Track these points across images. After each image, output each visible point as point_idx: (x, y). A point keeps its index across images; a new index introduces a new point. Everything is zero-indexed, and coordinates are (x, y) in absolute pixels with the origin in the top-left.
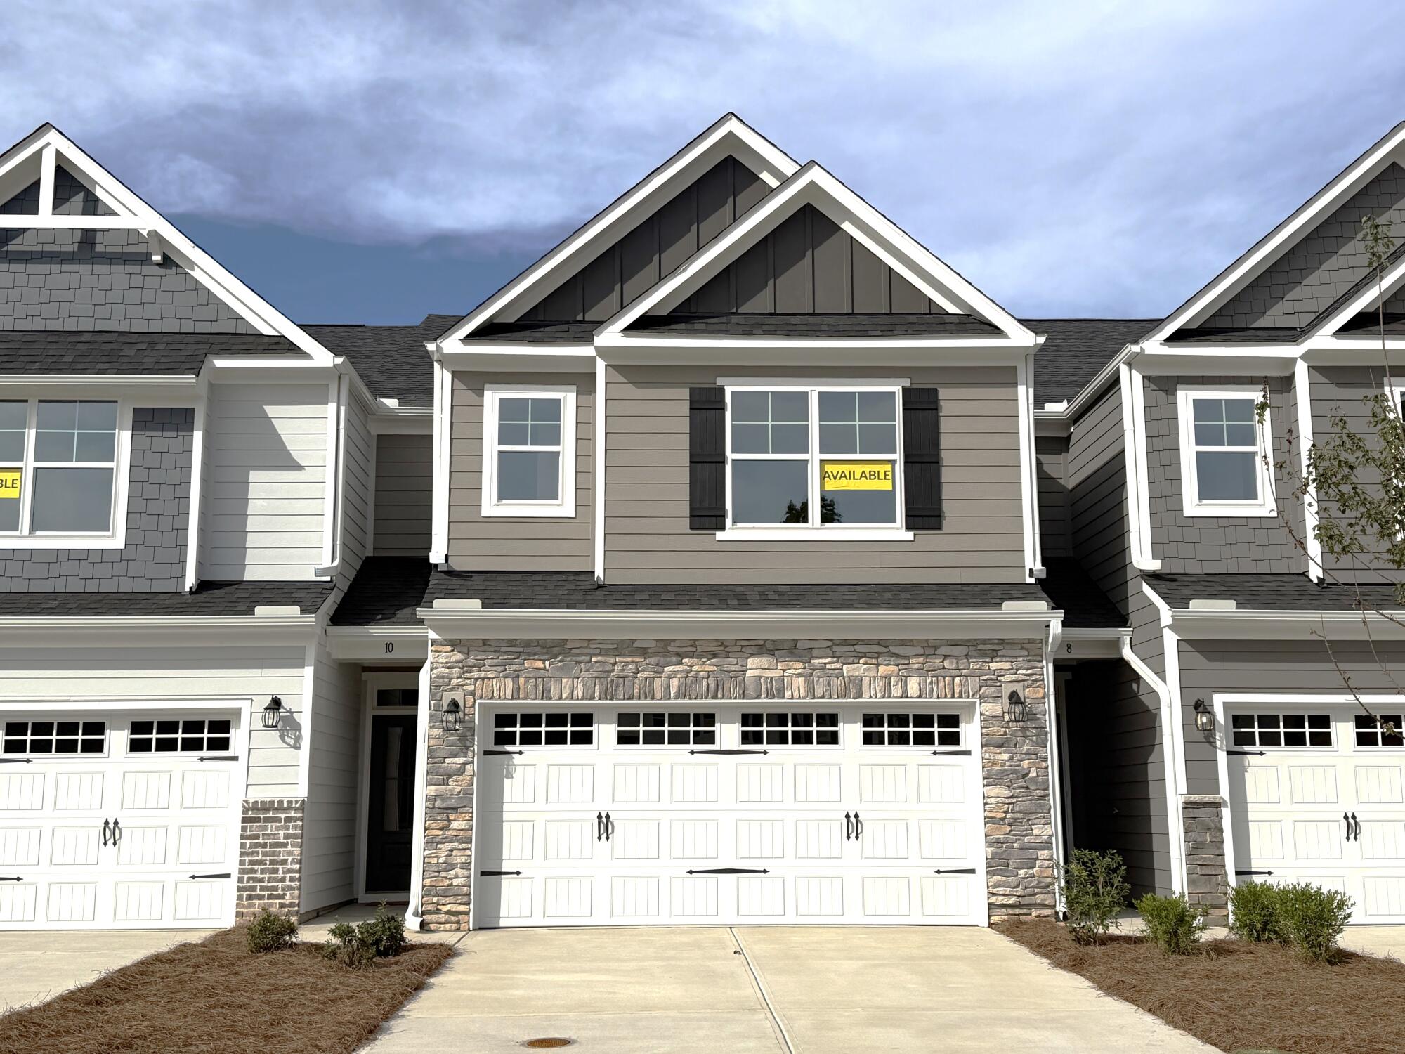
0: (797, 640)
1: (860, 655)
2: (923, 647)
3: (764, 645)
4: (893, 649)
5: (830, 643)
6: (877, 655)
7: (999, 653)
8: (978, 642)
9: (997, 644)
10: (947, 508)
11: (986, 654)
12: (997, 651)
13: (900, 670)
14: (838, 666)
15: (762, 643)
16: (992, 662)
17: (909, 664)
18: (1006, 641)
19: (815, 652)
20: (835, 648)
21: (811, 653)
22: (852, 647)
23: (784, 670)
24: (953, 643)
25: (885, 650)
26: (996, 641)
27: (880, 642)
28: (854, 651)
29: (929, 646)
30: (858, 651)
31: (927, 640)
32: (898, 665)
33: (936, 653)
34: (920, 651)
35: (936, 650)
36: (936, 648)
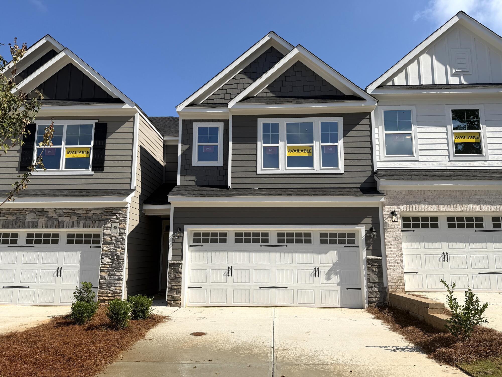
0: (44, 208)
1: (65, 213)
2: (86, 211)
3: (33, 210)
4: (76, 212)
5: (55, 209)
6: (70, 214)
7: (112, 213)
8: (105, 209)
9: (112, 210)
10: (106, 164)
11: (108, 213)
12: (111, 212)
13: (77, 219)
14: (57, 217)
15: (32, 209)
16: (110, 215)
17: (81, 216)
18: (115, 208)
19: (49, 213)
20: (57, 211)
21: (48, 213)
22: (62, 211)
23: (38, 219)
24: (96, 209)
25: (73, 212)
26: (111, 208)
27: (72, 209)
28: (63, 212)
29: (88, 210)
30: (64, 212)
31: (88, 208)
32: (77, 217)
33: (91, 213)
34: (85, 212)
35: (90, 212)
36: (91, 211)
